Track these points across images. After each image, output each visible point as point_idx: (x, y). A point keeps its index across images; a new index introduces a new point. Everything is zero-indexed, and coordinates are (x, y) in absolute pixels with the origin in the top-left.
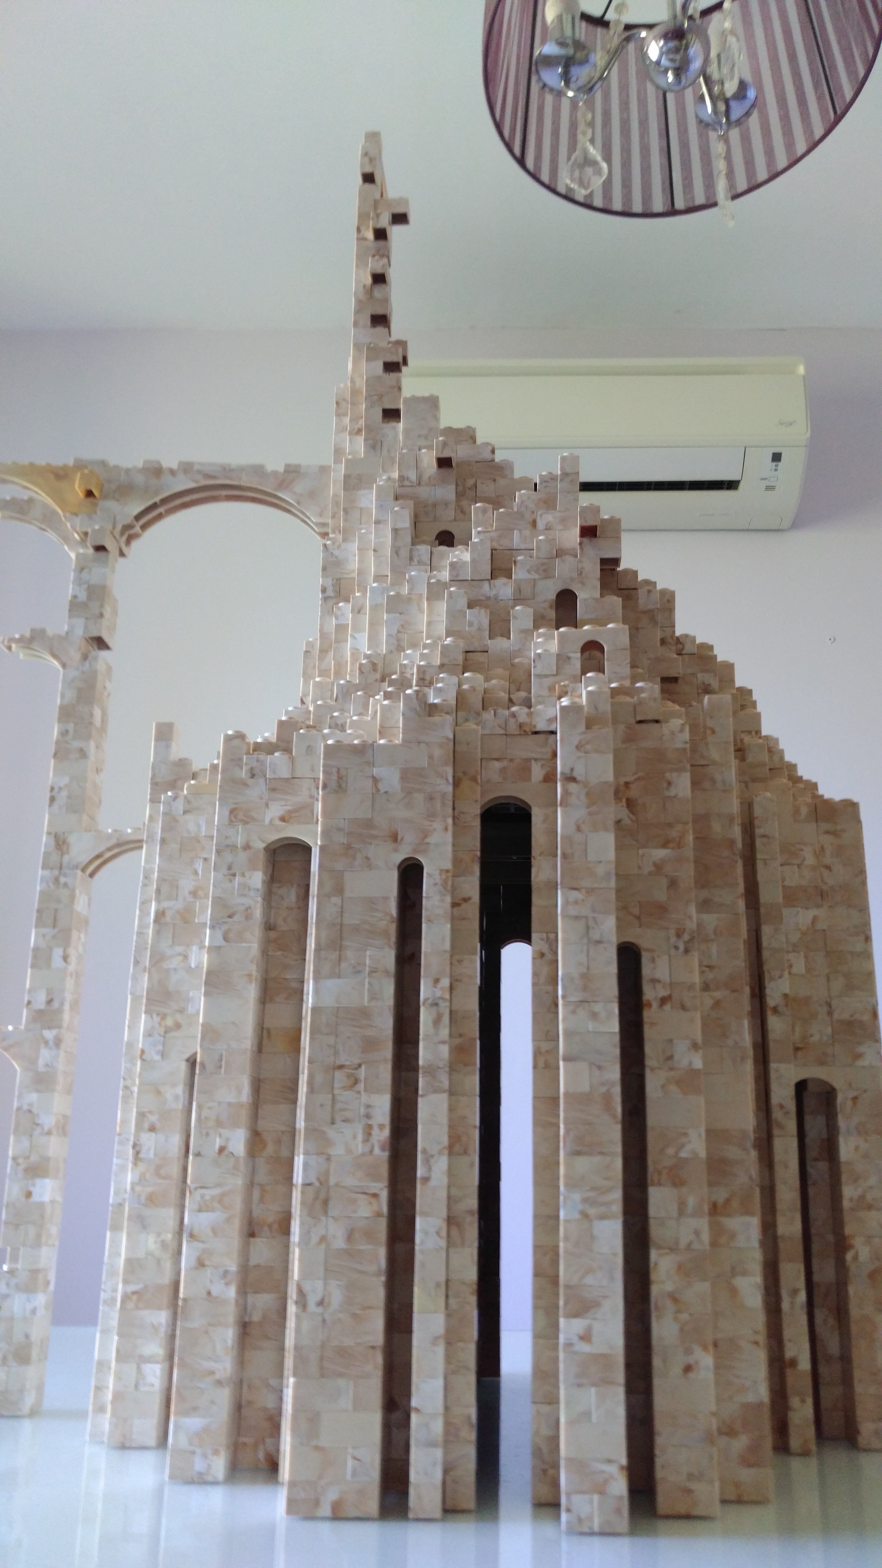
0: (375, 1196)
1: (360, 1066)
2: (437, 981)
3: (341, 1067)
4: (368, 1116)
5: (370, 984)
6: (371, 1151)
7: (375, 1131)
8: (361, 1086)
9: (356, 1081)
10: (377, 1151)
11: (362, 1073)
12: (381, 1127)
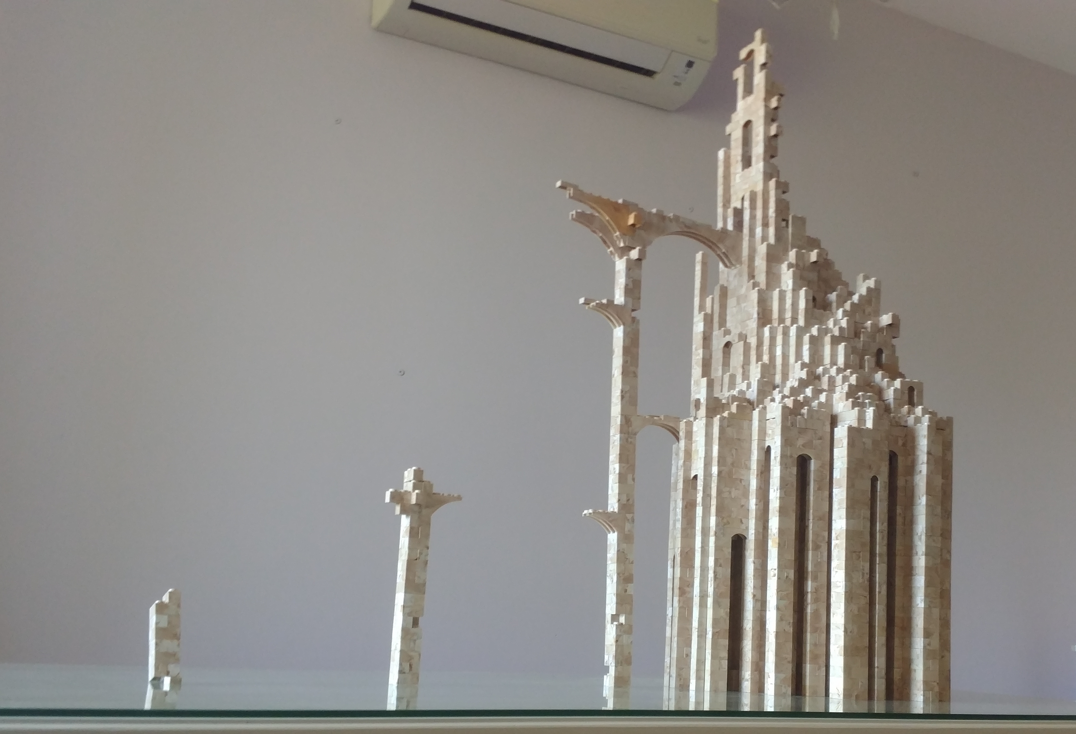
0: (865, 597)
1: (860, 552)
2: (883, 524)
3: (855, 552)
4: (863, 570)
5: (863, 522)
6: (864, 582)
7: (865, 574)
8: (861, 559)
9: (859, 557)
10: (866, 582)
11: (861, 554)
12: (867, 573)
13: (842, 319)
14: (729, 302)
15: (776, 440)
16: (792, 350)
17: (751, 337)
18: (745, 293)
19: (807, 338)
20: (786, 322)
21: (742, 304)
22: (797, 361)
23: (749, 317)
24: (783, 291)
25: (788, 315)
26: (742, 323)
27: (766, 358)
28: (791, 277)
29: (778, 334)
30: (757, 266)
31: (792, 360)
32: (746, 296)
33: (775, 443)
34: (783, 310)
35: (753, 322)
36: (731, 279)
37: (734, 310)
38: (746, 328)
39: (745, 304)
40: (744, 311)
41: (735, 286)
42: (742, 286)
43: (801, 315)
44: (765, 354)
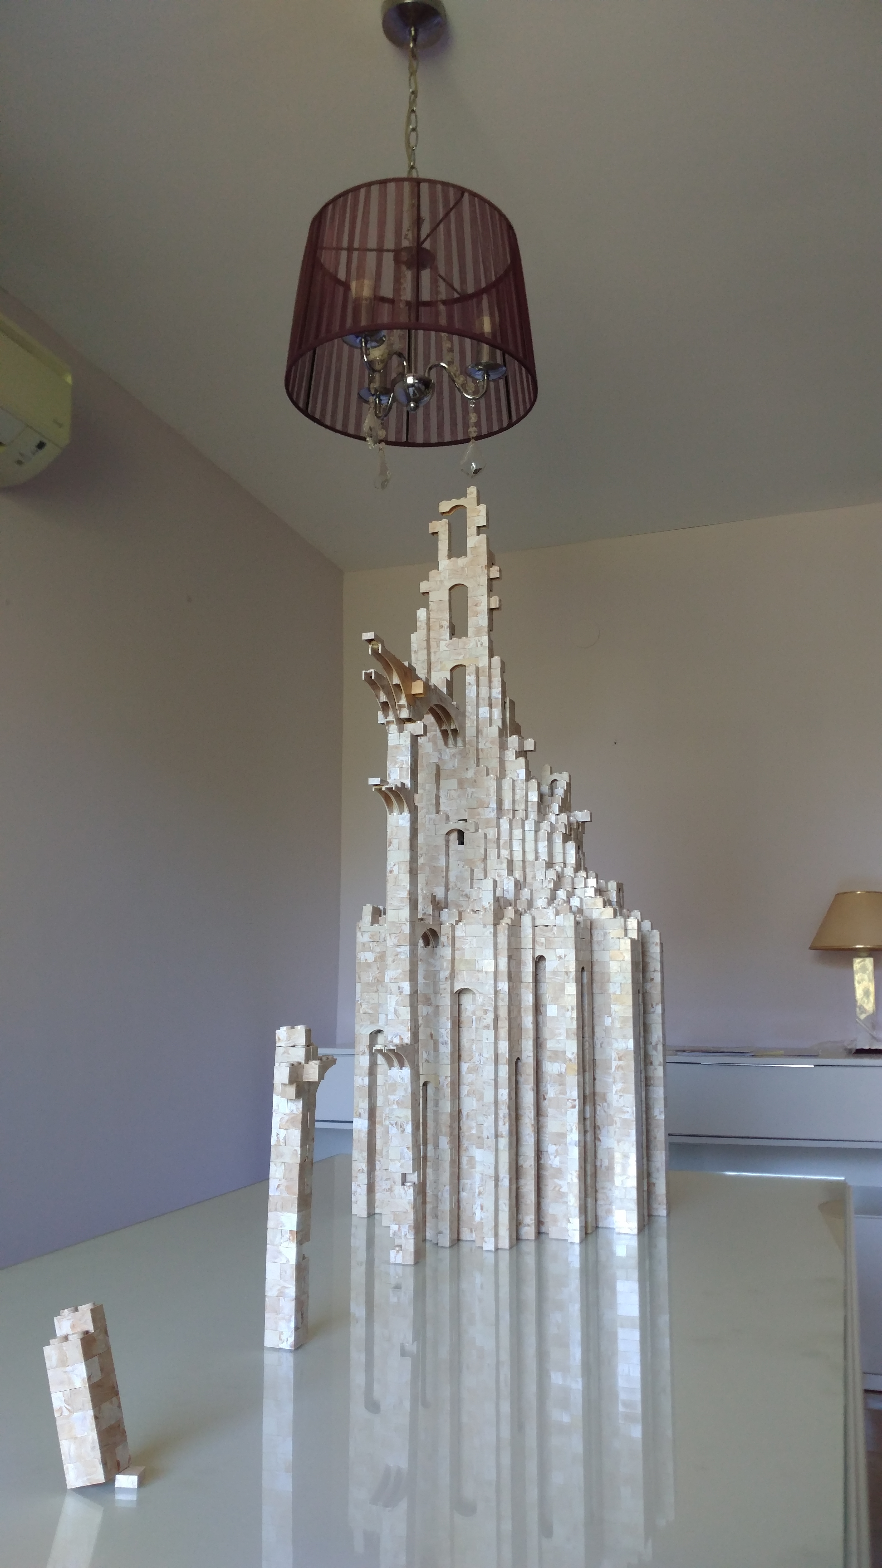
13: (559, 816)
14: (442, 782)
15: (560, 952)
16: (530, 846)
17: (486, 828)
18: (473, 777)
19: (542, 834)
20: (520, 814)
21: (468, 789)
22: (537, 859)
23: (482, 805)
24: (514, 781)
25: (521, 807)
26: (469, 809)
27: (505, 853)
28: (522, 766)
29: (514, 827)
30: (482, 749)
31: (530, 857)
32: (475, 781)
33: (558, 955)
34: (514, 801)
35: (490, 812)
36: (446, 757)
37: (453, 793)
38: (477, 817)
39: (474, 790)
40: (471, 797)
41: (454, 767)
42: (467, 769)
43: (531, 808)
44: (504, 848)
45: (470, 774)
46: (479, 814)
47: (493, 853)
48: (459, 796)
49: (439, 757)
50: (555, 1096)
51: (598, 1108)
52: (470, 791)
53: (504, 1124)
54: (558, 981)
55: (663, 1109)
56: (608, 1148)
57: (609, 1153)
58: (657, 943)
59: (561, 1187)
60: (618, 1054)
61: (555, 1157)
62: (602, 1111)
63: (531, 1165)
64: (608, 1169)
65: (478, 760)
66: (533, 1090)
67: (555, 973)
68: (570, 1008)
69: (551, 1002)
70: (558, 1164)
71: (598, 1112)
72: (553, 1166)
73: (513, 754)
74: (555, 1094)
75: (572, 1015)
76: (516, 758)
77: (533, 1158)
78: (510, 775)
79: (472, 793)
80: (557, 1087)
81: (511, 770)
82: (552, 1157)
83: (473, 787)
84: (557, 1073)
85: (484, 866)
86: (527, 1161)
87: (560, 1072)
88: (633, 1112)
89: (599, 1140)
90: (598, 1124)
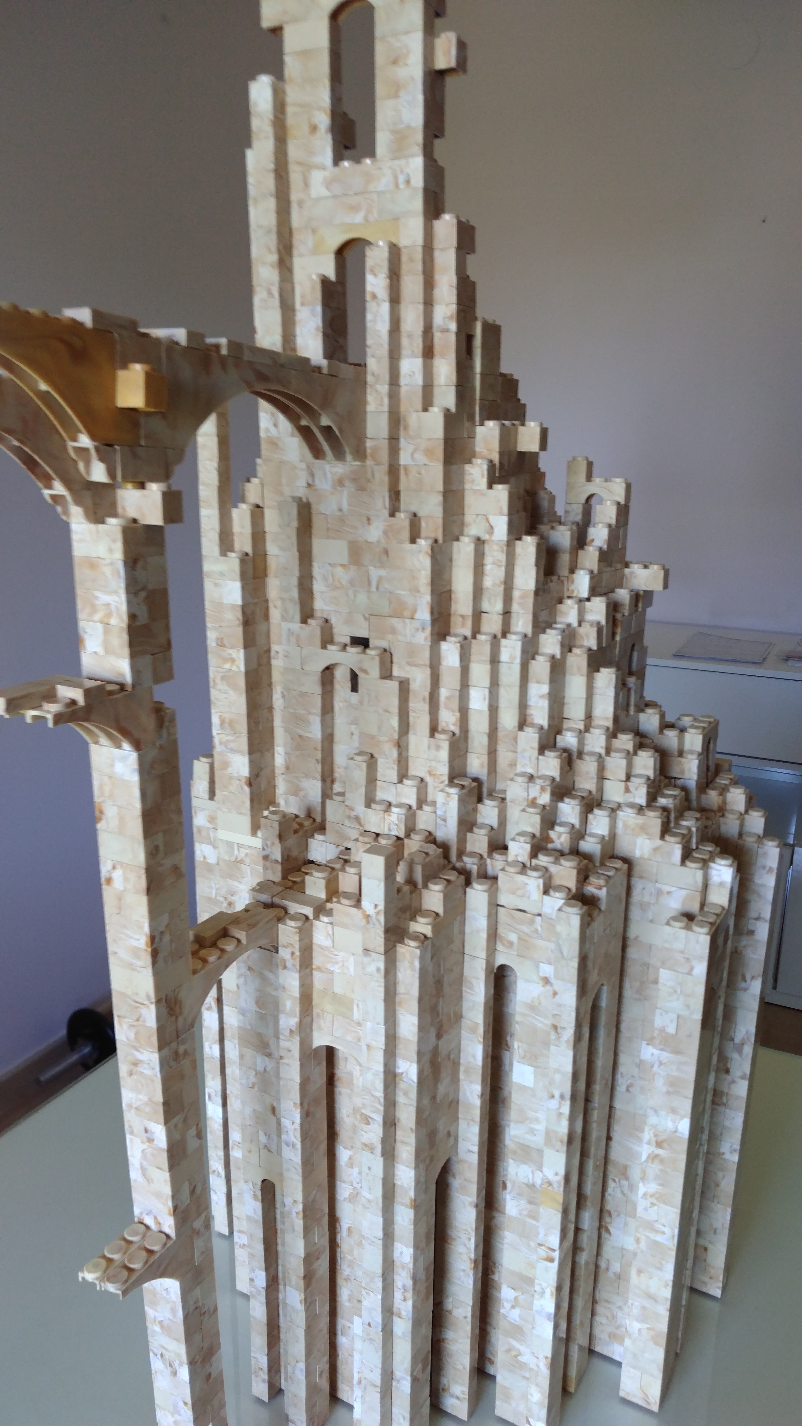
13: (588, 599)
14: (318, 545)
15: (547, 970)
16: (509, 697)
17: (409, 664)
18: (382, 540)
19: (540, 667)
20: (492, 624)
21: (371, 568)
22: (523, 723)
23: (400, 612)
24: (479, 542)
25: (493, 606)
26: (371, 616)
27: (449, 718)
28: (501, 509)
29: (473, 658)
30: (406, 468)
31: (508, 719)
32: (386, 552)
33: (542, 975)
34: (478, 591)
35: (417, 629)
36: (324, 485)
37: (339, 570)
38: (390, 637)
39: (383, 572)
40: (378, 588)
41: (340, 510)
42: (368, 519)
43: (520, 604)
44: (447, 708)
45: (374, 533)
46: (394, 631)
47: (420, 719)
48: (352, 583)
49: (310, 482)
50: (519, 1216)
51: (611, 1185)
52: (375, 573)
53: (405, 1300)
54: (539, 1025)
55: (737, 1146)
56: (623, 1249)
57: (623, 1256)
58: (771, 870)
59: (520, 1354)
60: (656, 1136)
61: (513, 1307)
62: (618, 1191)
63: (466, 1317)
64: (619, 1278)
65: (395, 494)
66: (477, 1206)
67: (533, 1007)
68: (557, 1095)
69: (523, 1058)
70: (518, 1319)
71: (610, 1190)
72: (508, 1318)
73: (483, 476)
74: (520, 1214)
75: (560, 1107)
76: (490, 487)
77: (470, 1309)
78: (474, 528)
79: (380, 580)
80: (523, 1203)
81: (477, 515)
82: (507, 1305)
83: (382, 566)
84: (526, 1181)
85: (400, 755)
86: (458, 1308)
87: (531, 1182)
88: (673, 1237)
89: (608, 1231)
90: (608, 1207)
